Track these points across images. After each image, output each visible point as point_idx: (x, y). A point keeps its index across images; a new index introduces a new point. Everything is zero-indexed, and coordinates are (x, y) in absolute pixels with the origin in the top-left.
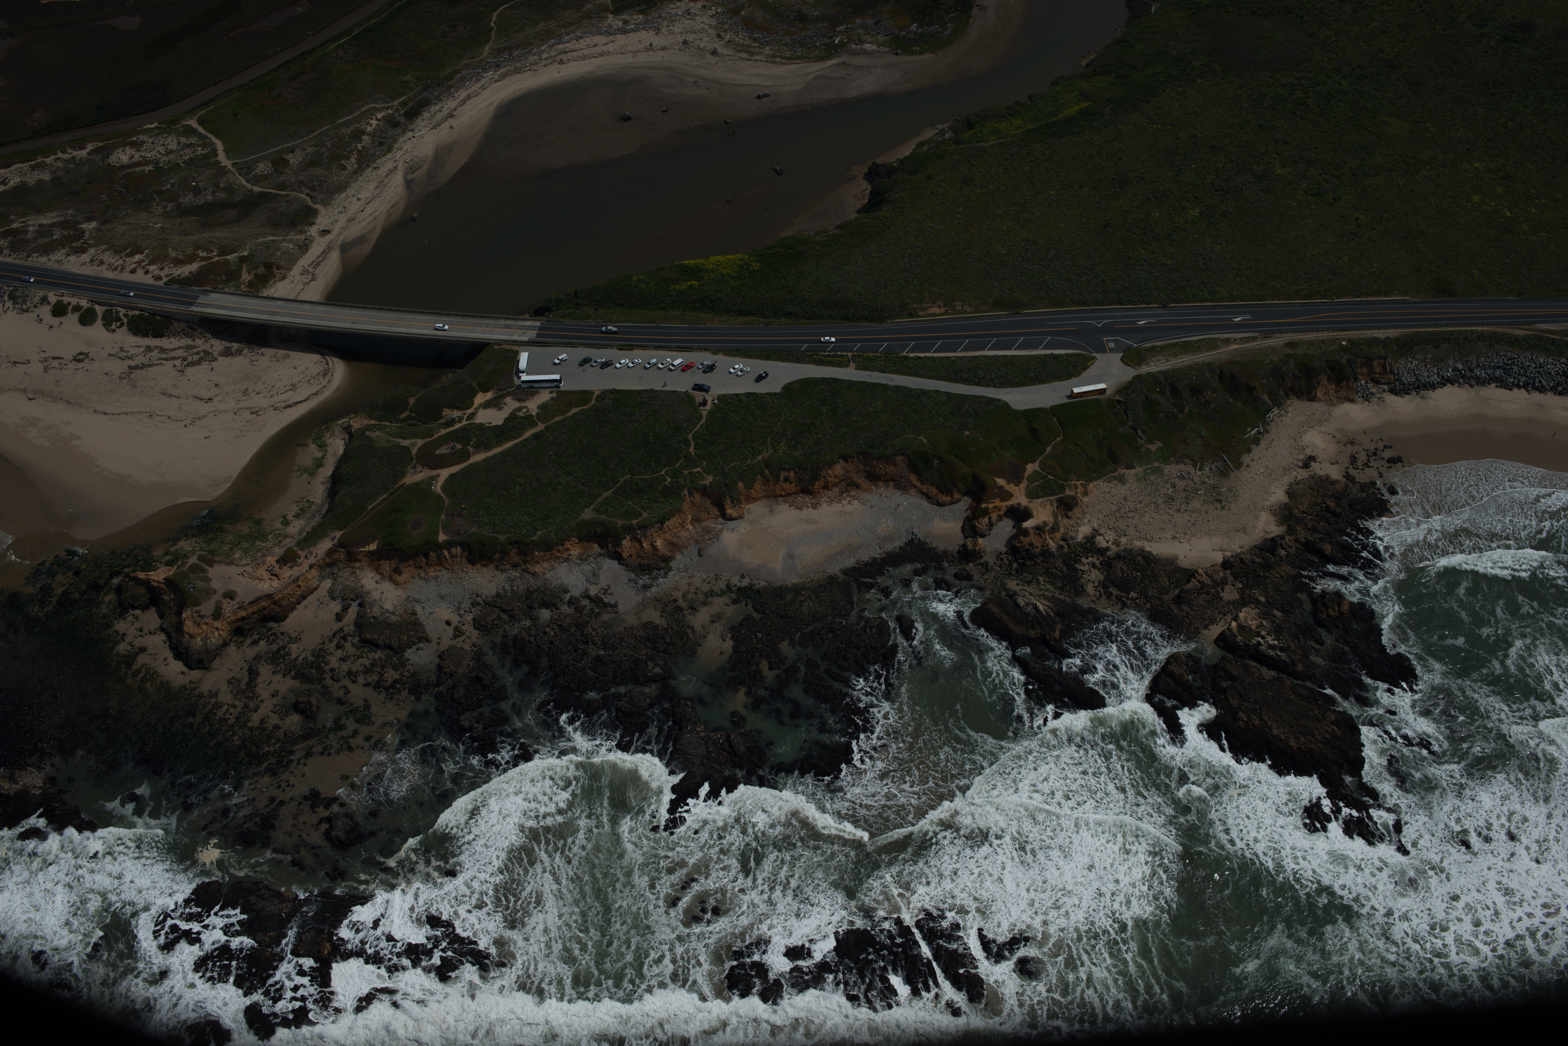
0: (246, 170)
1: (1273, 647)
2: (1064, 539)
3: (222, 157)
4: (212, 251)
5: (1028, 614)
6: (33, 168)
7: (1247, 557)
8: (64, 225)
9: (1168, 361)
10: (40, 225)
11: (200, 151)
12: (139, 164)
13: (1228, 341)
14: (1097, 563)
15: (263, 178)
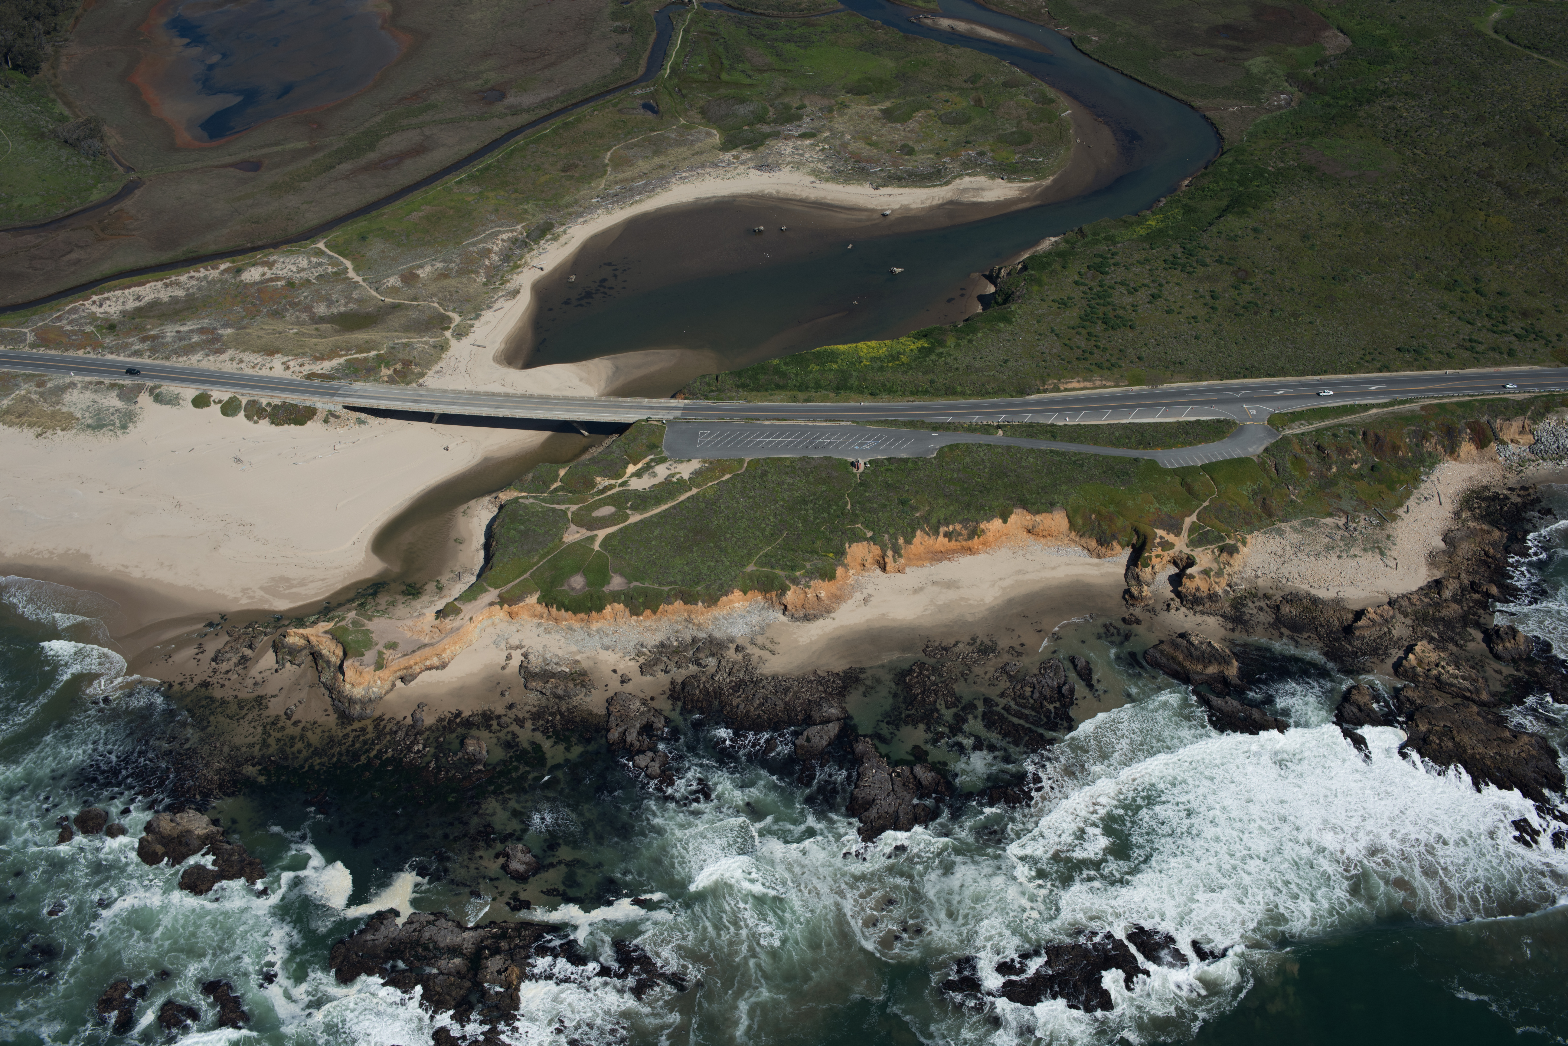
0: (376, 284)
1: (1455, 676)
2: (1227, 585)
3: (351, 274)
4: (349, 350)
5: (1203, 652)
6: (166, 286)
7: (1414, 597)
8: (201, 331)
9: (1310, 424)
10: (178, 332)
11: (330, 269)
12: (271, 280)
13: (1367, 407)
14: (1265, 607)
15: (394, 291)
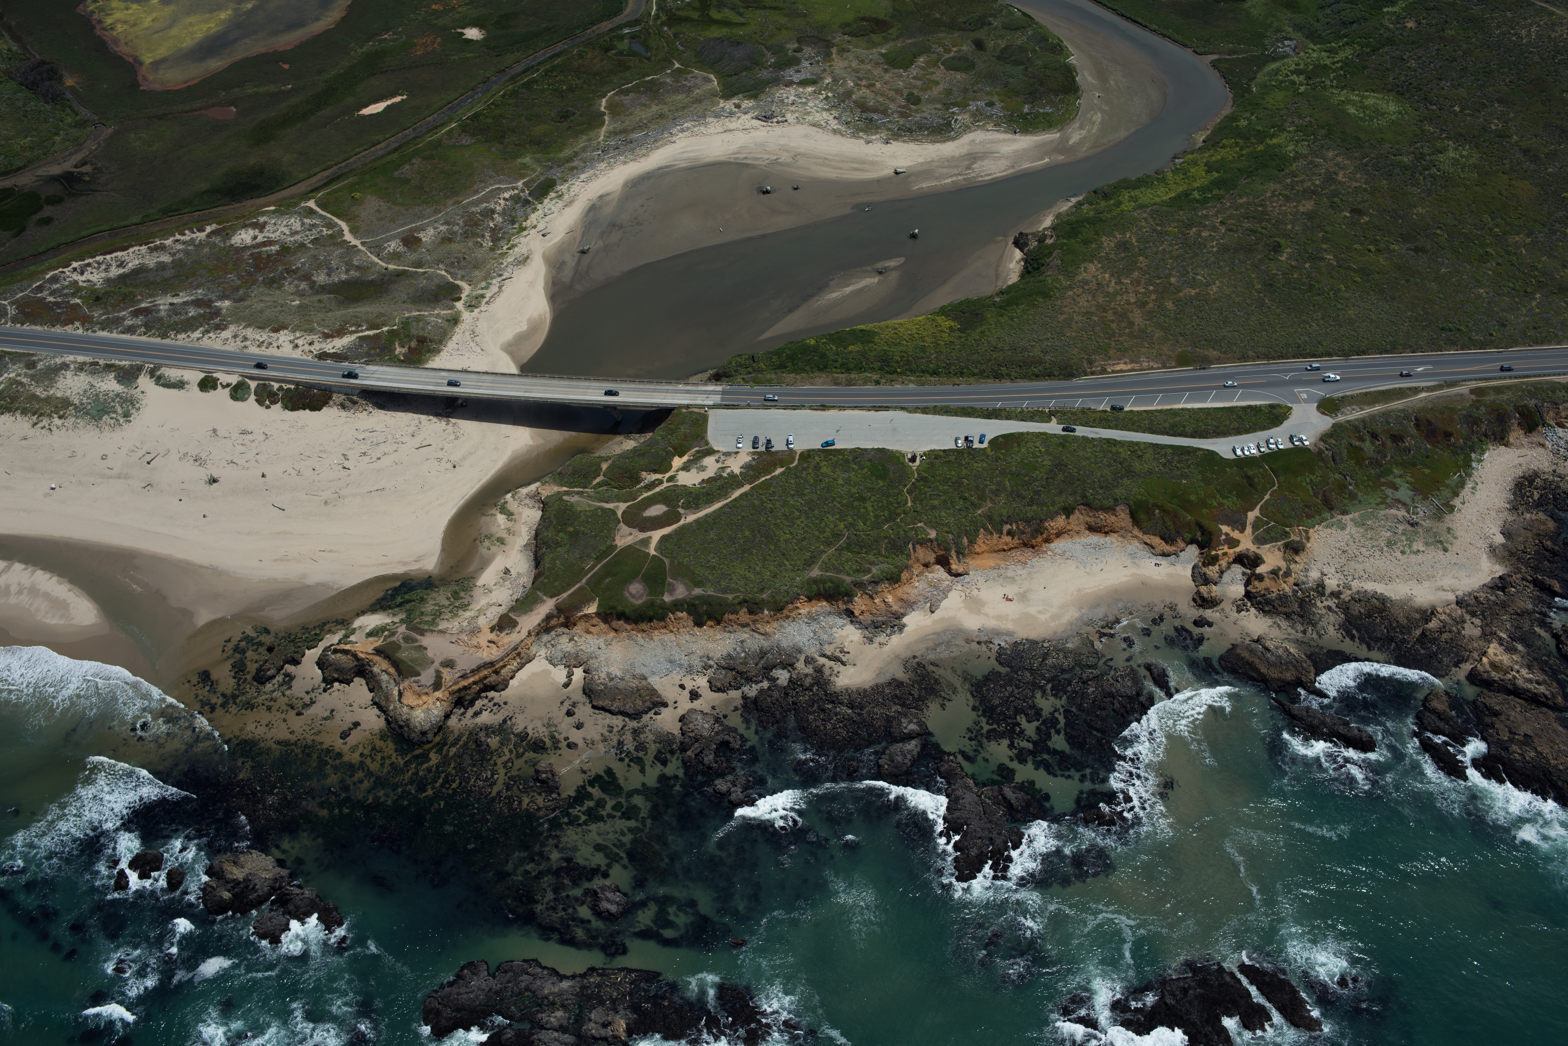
0: (377, 249)
1: (1530, 681)
2: (1296, 584)
3: (348, 237)
4: (360, 326)
5: (1279, 658)
6: (151, 250)
7: (1482, 596)
8: (197, 303)
9: (1362, 409)
10: (171, 304)
11: (325, 232)
12: (264, 244)
13: (1416, 391)
14: (1334, 606)
15: (395, 256)
